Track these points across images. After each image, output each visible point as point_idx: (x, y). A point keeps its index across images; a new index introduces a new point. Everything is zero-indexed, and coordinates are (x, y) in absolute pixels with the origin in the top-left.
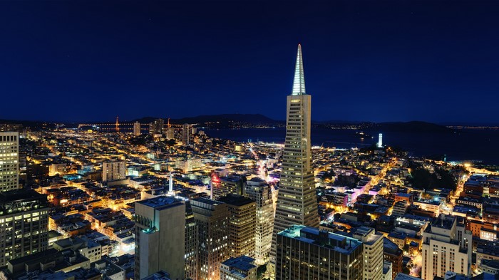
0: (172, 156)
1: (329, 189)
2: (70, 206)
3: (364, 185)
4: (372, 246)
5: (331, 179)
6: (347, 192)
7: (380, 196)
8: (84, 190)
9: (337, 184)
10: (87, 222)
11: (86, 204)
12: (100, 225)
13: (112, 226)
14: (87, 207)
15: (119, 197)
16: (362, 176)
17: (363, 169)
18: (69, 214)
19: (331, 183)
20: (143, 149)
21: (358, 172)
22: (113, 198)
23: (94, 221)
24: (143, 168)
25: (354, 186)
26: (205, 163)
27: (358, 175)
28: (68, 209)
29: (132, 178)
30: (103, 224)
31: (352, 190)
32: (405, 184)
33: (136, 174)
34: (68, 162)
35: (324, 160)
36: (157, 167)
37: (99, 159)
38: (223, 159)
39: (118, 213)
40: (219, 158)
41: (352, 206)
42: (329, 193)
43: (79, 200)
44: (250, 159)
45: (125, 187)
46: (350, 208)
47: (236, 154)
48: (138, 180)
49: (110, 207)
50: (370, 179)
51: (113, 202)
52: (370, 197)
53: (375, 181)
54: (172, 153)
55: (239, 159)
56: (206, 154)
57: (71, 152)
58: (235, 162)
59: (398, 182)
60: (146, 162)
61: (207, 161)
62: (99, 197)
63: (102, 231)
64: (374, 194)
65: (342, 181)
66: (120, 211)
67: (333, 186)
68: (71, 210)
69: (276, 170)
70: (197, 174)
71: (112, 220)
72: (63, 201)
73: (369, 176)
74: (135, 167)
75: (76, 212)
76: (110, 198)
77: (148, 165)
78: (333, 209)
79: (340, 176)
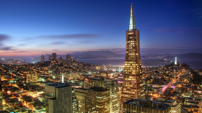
0: (61, 72)
1: (149, 86)
2: (12, 95)
3: (168, 83)
4: (176, 107)
5: (150, 81)
6: (160, 87)
7: (177, 88)
8: (18, 87)
9: (154, 83)
10: (20, 102)
11: (19, 93)
12: (27, 103)
13: (32, 104)
14: (20, 95)
15: (35, 91)
16: (167, 78)
17: (167, 75)
18: (11, 98)
19: (150, 83)
20: (46, 68)
21: (164, 77)
22: (32, 91)
23: (23, 102)
24: (47, 78)
25: (163, 84)
26: (80, 75)
27: (165, 78)
28: (11, 96)
29: (41, 82)
30: (28, 103)
31: (162, 86)
32: (190, 82)
33: (43, 80)
34: (10, 75)
35: (146, 72)
36: (54, 77)
37: (24, 73)
38: (90, 73)
39: (35, 98)
40: (87, 73)
41: (163, 94)
42: (149, 88)
43: (16, 92)
44: (105, 73)
45: (38, 86)
46: (161, 95)
47: (96, 70)
48: (44, 83)
49: (31, 95)
50: (171, 80)
51: (32, 93)
52: (172, 89)
53: (174, 81)
54: (62, 70)
55: (98, 73)
56: (80, 71)
57: (11, 70)
58: (97, 74)
59: (186, 81)
60: (48, 75)
61: (80, 74)
62: (25, 91)
63: (28, 106)
64: (174, 87)
65: (156, 81)
66: (36, 97)
67: (151, 84)
68: (12, 96)
69: (119, 78)
70: (75, 80)
71: (32, 101)
72: (9, 92)
73: (171, 79)
74: (43, 77)
75: (15, 97)
76: (31, 91)
77: (49, 76)
78: (152, 96)
79: (155, 79)
